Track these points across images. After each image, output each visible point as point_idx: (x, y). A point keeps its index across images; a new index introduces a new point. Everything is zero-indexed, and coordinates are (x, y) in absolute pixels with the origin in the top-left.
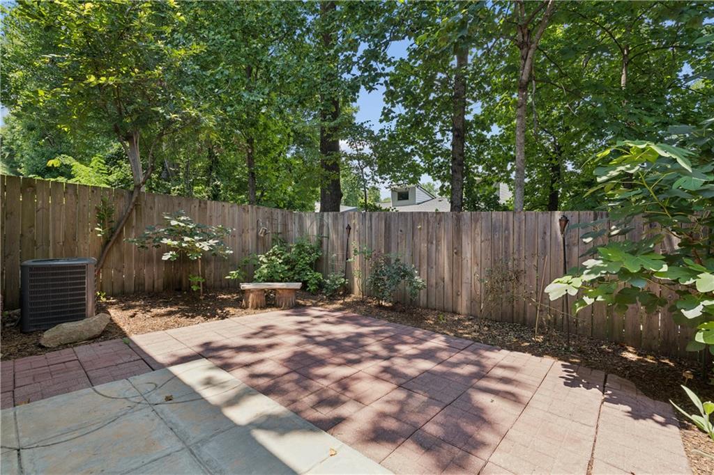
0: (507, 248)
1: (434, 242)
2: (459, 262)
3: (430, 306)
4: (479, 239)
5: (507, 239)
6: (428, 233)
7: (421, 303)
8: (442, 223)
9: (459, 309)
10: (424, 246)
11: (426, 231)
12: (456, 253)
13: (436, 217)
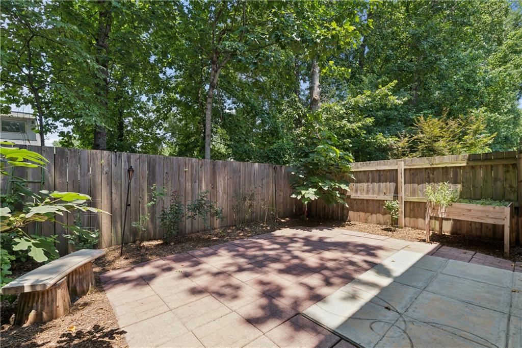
0: (239, 182)
1: (197, 181)
2: (214, 194)
3: (193, 231)
4: (226, 178)
5: (240, 177)
6: (192, 174)
7: (187, 231)
8: (203, 167)
9: (215, 226)
10: (189, 185)
11: (190, 173)
12: (212, 188)
13: (198, 162)
